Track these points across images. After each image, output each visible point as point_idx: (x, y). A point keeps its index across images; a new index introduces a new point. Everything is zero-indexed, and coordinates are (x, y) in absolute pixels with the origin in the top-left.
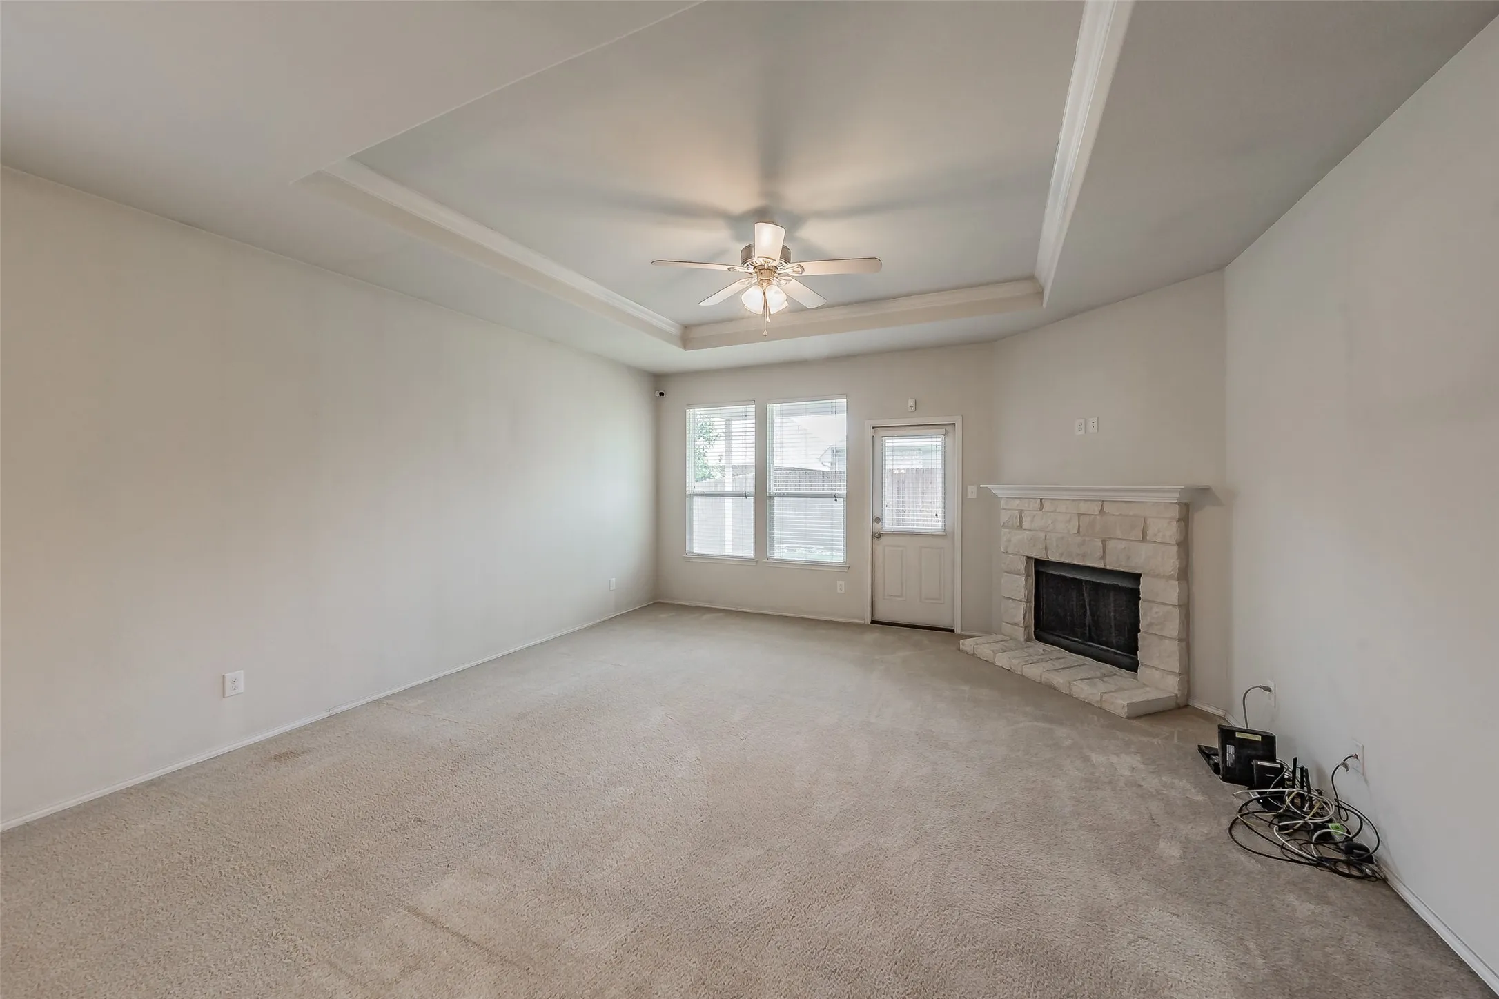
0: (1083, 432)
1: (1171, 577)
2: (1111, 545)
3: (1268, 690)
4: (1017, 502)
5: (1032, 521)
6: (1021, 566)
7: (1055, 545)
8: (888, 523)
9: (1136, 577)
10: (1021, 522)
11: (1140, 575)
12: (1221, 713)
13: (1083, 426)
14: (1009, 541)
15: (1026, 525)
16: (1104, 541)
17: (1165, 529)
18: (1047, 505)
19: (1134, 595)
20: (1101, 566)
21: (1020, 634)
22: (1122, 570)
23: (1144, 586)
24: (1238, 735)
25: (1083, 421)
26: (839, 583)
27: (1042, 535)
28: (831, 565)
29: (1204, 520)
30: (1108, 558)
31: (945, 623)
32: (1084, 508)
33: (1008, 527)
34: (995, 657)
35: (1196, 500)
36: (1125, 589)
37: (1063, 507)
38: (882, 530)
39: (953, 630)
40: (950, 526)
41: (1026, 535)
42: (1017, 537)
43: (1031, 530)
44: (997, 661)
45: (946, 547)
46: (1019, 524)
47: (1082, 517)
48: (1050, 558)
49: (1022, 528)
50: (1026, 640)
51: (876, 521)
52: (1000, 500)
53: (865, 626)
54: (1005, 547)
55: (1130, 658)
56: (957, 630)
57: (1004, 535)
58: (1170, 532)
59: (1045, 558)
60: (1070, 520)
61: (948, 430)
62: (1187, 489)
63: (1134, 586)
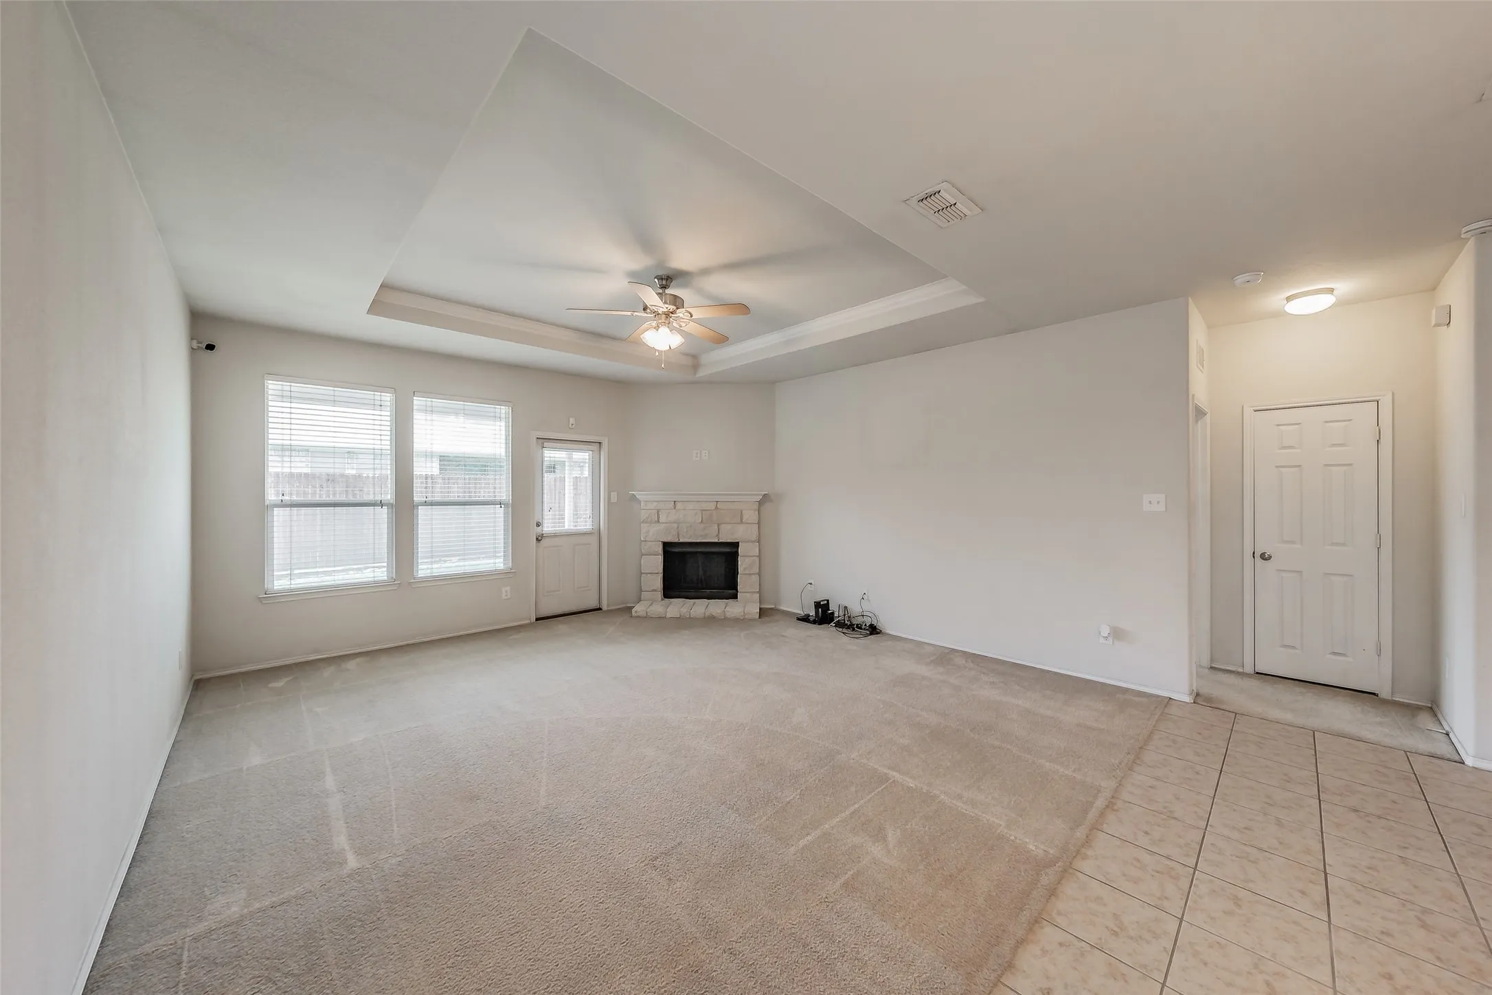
0: (699, 458)
1: (755, 542)
2: (723, 527)
3: (811, 584)
4: (655, 504)
5: (667, 516)
6: (660, 549)
7: (685, 531)
8: (548, 528)
9: (736, 545)
11: (738, 543)
12: (773, 606)
13: (699, 455)
14: (648, 532)
15: (662, 519)
16: (718, 526)
17: (750, 515)
18: (679, 506)
19: (736, 554)
20: (716, 541)
21: (659, 595)
22: (729, 541)
23: (741, 549)
24: (822, 603)
25: (698, 451)
26: (504, 589)
27: (675, 525)
29: (767, 508)
30: (720, 536)
31: (593, 604)
32: (705, 506)
33: (646, 523)
34: (666, 612)
35: (765, 498)
36: (729, 553)
37: (691, 506)
38: (544, 532)
39: (600, 609)
40: (596, 527)
41: (662, 526)
42: (655, 528)
43: (666, 523)
44: (669, 615)
45: (594, 540)
46: (657, 519)
47: (704, 512)
48: (681, 540)
49: (658, 521)
50: (662, 600)
51: (538, 525)
52: (639, 502)
53: (531, 624)
54: (646, 536)
55: (731, 591)
56: (605, 608)
57: (644, 527)
58: (755, 518)
59: (676, 540)
60: (696, 514)
61: (596, 447)
62: (760, 495)
63: (735, 550)
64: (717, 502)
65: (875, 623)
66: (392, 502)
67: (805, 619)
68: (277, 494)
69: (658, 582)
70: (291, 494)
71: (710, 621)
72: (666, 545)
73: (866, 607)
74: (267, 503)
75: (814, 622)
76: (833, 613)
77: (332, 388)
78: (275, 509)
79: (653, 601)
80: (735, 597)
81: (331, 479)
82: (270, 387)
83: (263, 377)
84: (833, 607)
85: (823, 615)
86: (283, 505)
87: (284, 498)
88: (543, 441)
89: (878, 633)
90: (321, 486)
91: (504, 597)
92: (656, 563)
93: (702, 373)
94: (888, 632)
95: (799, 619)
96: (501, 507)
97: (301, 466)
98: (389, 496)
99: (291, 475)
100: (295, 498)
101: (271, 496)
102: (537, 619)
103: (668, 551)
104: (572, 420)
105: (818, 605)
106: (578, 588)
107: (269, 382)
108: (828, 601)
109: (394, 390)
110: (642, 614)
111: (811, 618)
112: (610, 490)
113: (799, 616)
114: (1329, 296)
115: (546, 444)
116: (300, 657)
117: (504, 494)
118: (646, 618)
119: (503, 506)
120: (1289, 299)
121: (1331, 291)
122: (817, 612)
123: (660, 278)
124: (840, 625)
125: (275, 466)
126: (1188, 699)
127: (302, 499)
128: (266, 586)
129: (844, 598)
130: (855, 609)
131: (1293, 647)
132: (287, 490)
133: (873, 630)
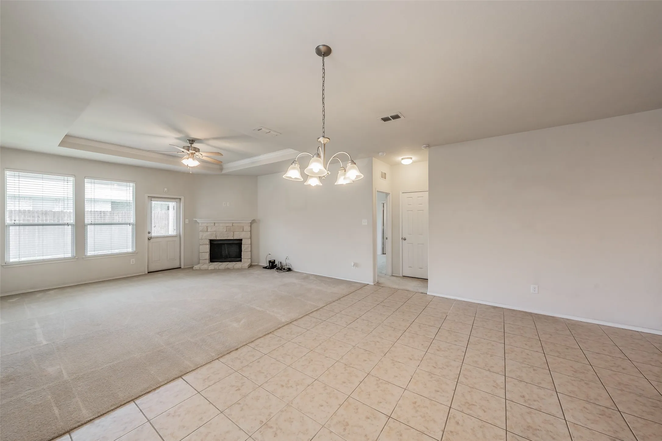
0: (225, 205)
1: (249, 238)
2: (235, 233)
3: (270, 254)
4: (206, 224)
5: (211, 229)
6: (208, 242)
7: (219, 235)
8: (153, 234)
9: (241, 240)
10: (207, 230)
11: (242, 239)
12: (257, 264)
13: (225, 204)
14: (202, 235)
15: (209, 230)
16: (233, 232)
17: (247, 228)
18: (216, 225)
19: (241, 244)
20: (233, 239)
21: (208, 261)
22: (238, 239)
23: (243, 242)
24: (272, 261)
25: (225, 203)
26: (132, 260)
27: (215, 233)
28: (127, 253)
29: (254, 225)
30: (234, 237)
31: (177, 265)
32: (227, 225)
33: (202, 232)
34: (208, 268)
35: (253, 222)
36: (239, 243)
37: (221, 225)
38: (152, 236)
39: (180, 268)
40: (179, 233)
41: (209, 233)
42: (205, 234)
43: (211, 232)
44: (209, 269)
45: (177, 239)
46: (206, 230)
47: (227, 227)
48: (217, 239)
49: (207, 231)
50: (209, 263)
51: (149, 233)
52: (199, 223)
53: (145, 274)
54: (202, 237)
55: (239, 259)
56: (182, 267)
57: (201, 234)
58: (249, 229)
59: (215, 239)
60: (224, 228)
61: (178, 200)
62: (250, 220)
63: (241, 242)
64: (233, 223)
65: (290, 267)
66: (73, 223)
67: (265, 268)
68: (11, 220)
69: (207, 256)
70: (19, 220)
71: (227, 270)
72: (211, 241)
73: (288, 261)
74: (6, 224)
75: (268, 268)
76: (276, 265)
77: (42, 175)
78: (10, 227)
79: (204, 264)
80: (241, 261)
81: (46, 213)
82: (8, 174)
83: (4, 169)
84: (276, 263)
85: (272, 265)
86: (14, 225)
87: (15, 222)
88: (151, 198)
89: (291, 271)
90: (39, 217)
91: (131, 263)
92: (207, 248)
93: (224, 172)
94: (295, 270)
95: (263, 268)
96: (130, 225)
97: (26, 206)
98: (72, 221)
99: (20, 211)
100: (22, 222)
101: (8, 221)
102: (148, 273)
103: (212, 243)
104: (166, 189)
105: (270, 262)
106: (170, 259)
107: (7, 172)
108: (274, 260)
109: (75, 176)
110: (198, 268)
111: (267, 267)
112: (185, 219)
113: (264, 267)
114: (410, 160)
115: (153, 199)
116: (24, 291)
117: (132, 220)
118: (200, 270)
119: (131, 225)
120: (402, 159)
121: (411, 158)
122: (270, 264)
123: (189, 140)
124: (278, 269)
125: (10, 206)
126: (372, 284)
127: (27, 222)
128: (6, 260)
129: (280, 258)
130: (284, 263)
131: (411, 267)
132: (17, 218)
133: (289, 270)
